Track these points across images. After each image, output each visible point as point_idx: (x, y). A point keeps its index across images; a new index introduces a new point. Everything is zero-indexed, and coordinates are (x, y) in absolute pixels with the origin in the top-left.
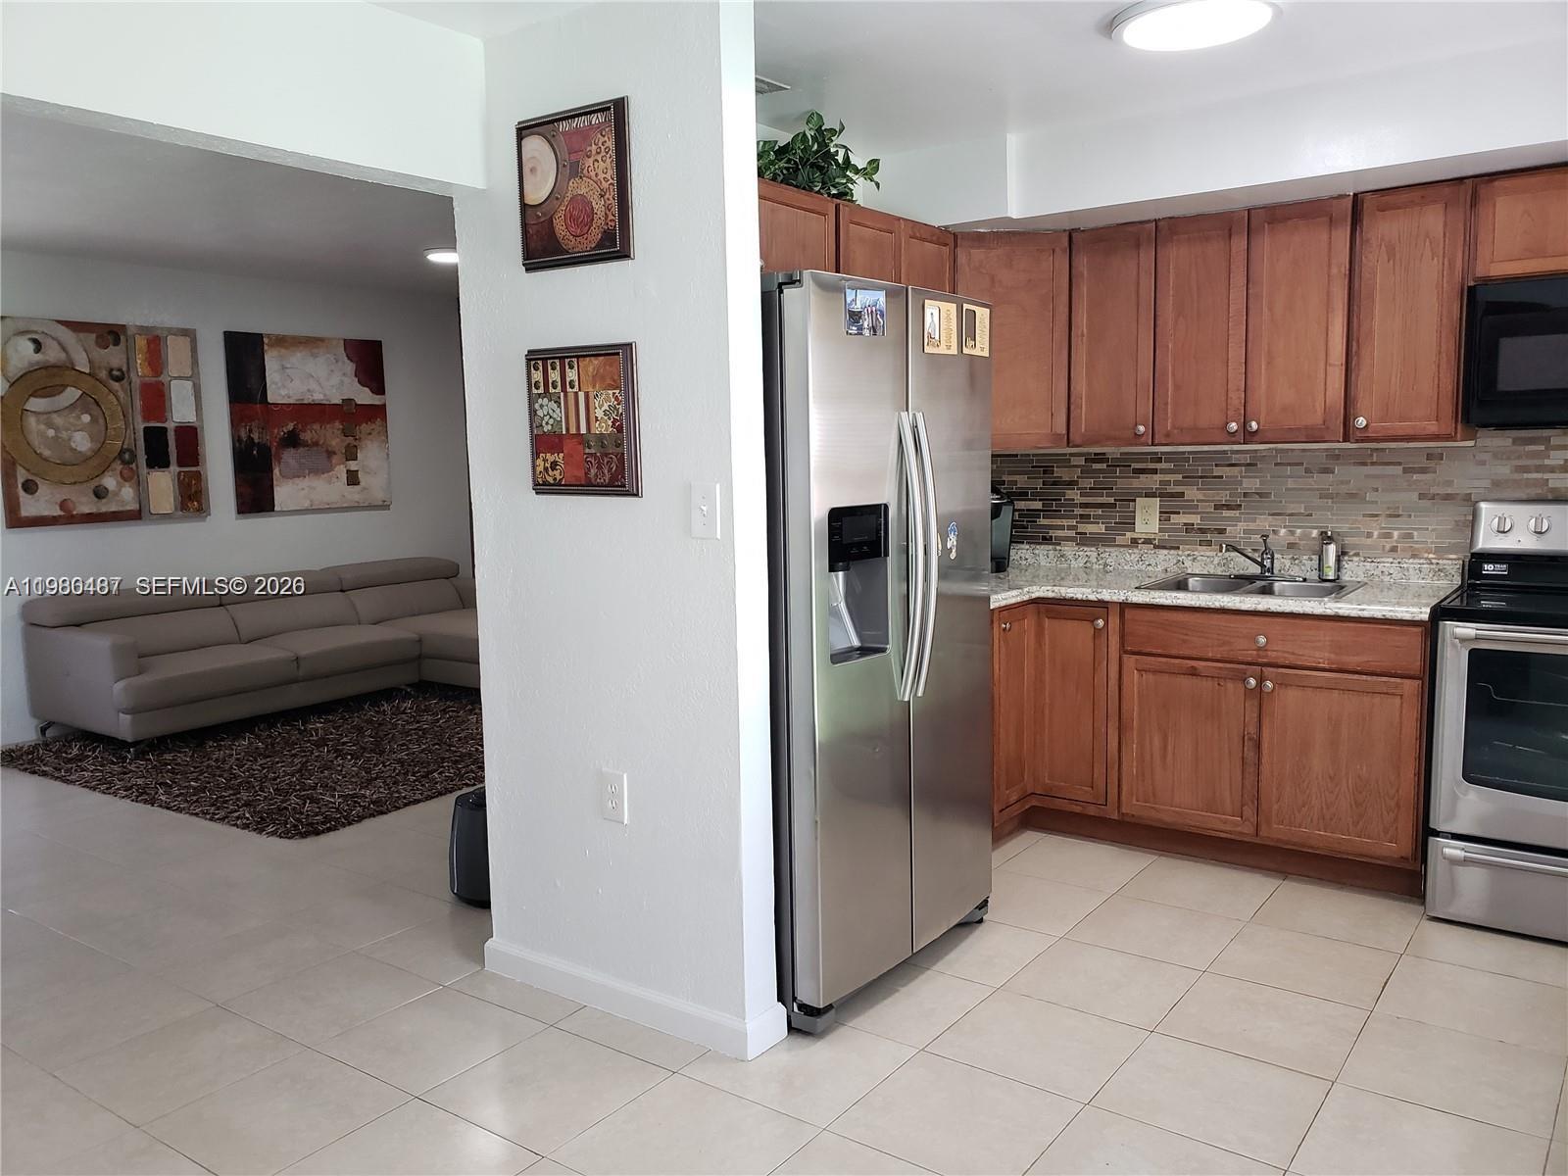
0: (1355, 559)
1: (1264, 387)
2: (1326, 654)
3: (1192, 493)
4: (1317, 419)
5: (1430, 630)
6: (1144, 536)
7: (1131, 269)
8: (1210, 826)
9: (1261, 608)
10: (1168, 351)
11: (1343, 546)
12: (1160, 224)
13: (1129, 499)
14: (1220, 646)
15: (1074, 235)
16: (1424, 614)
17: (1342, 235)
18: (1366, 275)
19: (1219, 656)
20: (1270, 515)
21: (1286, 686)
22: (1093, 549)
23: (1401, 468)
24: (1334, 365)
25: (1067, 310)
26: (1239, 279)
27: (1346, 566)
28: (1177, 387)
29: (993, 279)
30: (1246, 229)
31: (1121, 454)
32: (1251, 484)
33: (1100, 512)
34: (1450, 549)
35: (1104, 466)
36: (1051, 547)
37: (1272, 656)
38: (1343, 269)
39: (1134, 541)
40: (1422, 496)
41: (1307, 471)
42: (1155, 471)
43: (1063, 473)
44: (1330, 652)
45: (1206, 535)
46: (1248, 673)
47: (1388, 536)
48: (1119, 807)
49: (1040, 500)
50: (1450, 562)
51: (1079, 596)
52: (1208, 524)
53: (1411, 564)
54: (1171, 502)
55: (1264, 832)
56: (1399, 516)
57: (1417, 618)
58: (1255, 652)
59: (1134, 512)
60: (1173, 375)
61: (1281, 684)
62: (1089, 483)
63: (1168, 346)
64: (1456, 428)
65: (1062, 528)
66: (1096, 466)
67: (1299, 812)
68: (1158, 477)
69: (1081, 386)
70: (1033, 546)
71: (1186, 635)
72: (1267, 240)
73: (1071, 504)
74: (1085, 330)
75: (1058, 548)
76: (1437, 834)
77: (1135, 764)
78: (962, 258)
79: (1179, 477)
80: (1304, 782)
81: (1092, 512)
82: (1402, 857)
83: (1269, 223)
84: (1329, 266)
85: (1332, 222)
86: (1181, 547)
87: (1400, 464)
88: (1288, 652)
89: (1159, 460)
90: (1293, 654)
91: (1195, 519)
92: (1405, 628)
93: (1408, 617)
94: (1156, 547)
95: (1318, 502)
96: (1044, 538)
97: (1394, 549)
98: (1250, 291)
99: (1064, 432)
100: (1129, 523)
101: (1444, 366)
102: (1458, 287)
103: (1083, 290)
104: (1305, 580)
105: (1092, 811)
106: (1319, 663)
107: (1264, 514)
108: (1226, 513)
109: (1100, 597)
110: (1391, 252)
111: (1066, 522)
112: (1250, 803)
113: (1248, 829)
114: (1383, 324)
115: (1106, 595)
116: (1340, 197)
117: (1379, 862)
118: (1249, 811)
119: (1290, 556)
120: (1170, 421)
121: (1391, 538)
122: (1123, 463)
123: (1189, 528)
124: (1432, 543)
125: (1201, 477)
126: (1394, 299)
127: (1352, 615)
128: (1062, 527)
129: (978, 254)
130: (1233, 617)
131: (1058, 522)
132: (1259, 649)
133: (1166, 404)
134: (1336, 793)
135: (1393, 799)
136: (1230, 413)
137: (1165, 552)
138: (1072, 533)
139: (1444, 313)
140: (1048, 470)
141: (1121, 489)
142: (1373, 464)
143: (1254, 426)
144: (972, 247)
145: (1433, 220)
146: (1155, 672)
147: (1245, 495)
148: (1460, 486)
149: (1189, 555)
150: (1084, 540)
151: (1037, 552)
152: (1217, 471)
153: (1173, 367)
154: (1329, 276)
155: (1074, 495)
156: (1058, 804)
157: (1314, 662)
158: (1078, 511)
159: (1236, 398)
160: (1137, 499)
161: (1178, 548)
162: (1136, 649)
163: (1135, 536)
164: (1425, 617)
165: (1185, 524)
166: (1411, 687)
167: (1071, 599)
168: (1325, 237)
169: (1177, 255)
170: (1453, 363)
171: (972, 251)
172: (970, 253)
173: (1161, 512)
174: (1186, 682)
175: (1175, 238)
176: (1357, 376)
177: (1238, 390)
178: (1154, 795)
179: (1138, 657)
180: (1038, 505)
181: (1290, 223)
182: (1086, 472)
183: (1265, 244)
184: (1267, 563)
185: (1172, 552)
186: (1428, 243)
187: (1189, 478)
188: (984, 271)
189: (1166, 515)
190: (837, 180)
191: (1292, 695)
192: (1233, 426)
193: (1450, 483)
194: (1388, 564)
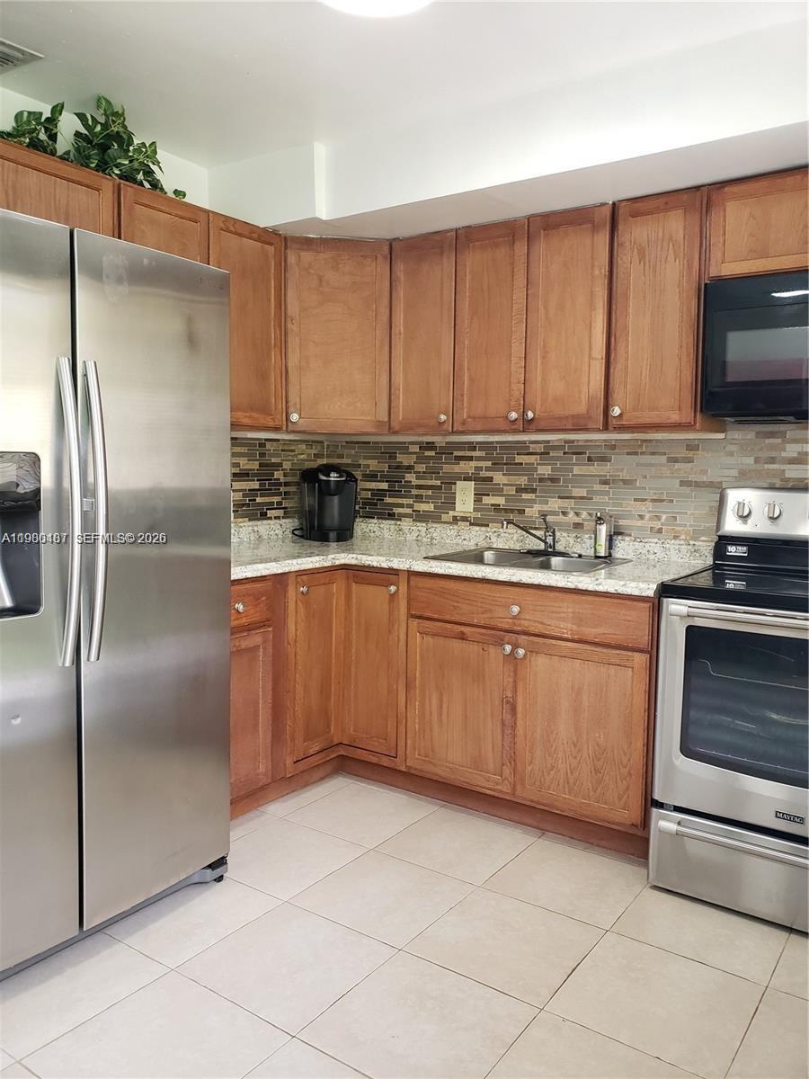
0: (627, 538)
1: (539, 379)
2: (569, 625)
3: (499, 478)
4: (581, 408)
5: (655, 606)
6: (462, 514)
7: (439, 272)
8: (475, 783)
9: (514, 579)
10: (464, 348)
11: (616, 527)
12: (459, 232)
13: (450, 481)
14: (482, 613)
15: (393, 243)
16: (649, 590)
17: (603, 239)
18: (621, 275)
19: (482, 623)
20: (559, 497)
21: (537, 653)
22: (424, 524)
23: (665, 457)
24: (596, 359)
25: (388, 311)
26: (520, 280)
27: (619, 545)
28: (472, 380)
29: (320, 279)
30: (526, 235)
31: (447, 443)
32: (545, 470)
33: (430, 493)
34: (703, 533)
35: (433, 453)
36: (393, 522)
37: (523, 624)
38: (603, 271)
39: (456, 520)
40: (683, 483)
41: (590, 459)
42: (470, 459)
43: (403, 459)
44: (573, 624)
45: (510, 515)
46: (506, 640)
47: (659, 518)
48: (406, 760)
49: (387, 481)
50: (704, 544)
51: (375, 564)
52: (512, 506)
53: (672, 545)
54: (484, 486)
55: (519, 791)
56: (662, 501)
57: (644, 594)
58: (511, 621)
59: (455, 493)
60: (468, 369)
61: (531, 651)
62: (421, 468)
63: (464, 343)
64: (695, 417)
65: (402, 506)
66: (428, 453)
67: (549, 774)
68: (473, 464)
69: (399, 379)
70: (380, 521)
71: (458, 602)
72: (543, 245)
73: (408, 485)
74: (402, 330)
75: (399, 523)
76: (661, 805)
77: (417, 721)
78: (292, 259)
79: (489, 464)
80: (552, 746)
81: (423, 492)
82: (633, 824)
83: (544, 230)
84: (593, 266)
85: (595, 229)
86: (490, 525)
87: (665, 454)
88: (536, 621)
89: (474, 449)
90: (542, 623)
91: (501, 501)
92: (635, 603)
93: (636, 593)
94: (471, 524)
95: (597, 487)
96: (389, 515)
97: (660, 531)
98: (529, 292)
99: (386, 419)
100: (451, 503)
101: (684, 358)
102: (695, 285)
103: (400, 293)
104: (580, 556)
105: (385, 762)
106: (564, 633)
107: (554, 497)
108: (525, 496)
109: (391, 565)
110: (642, 256)
111: (405, 501)
112: (508, 764)
113: (506, 788)
114: (636, 320)
115: (396, 563)
116: (603, 205)
117: (616, 827)
118: (507, 771)
119: (574, 535)
120: (465, 410)
121: (659, 520)
122: (447, 451)
123: (496, 507)
124: (690, 526)
125: (506, 464)
126: (644, 297)
127: (589, 589)
128: (403, 504)
129: (307, 256)
130: (494, 587)
131: (400, 501)
132: (514, 618)
133: (462, 395)
134: (578, 758)
135: (625, 767)
136: (513, 403)
137: (478, 528)
138: (409, 511)
139: (685, 308)
140: (392, 456)
141: (446, 473)
142: (642, 453)
143: (530, 415)
144: (303, 250)
145: (676, 224)
146: (434, 635)
147: (541, 480)
148: (712, 475)
149: (495, 532)
150: (420, 517)
151: (382, 526)
152: (518, 459)
153: (469, 361)
154: (593, 277)
155: (411, 477)
156: (360, 754)
157: (559, 632)
158: (415, 492)
159: (517, 389)
160: (458, 482)
161: (488, 525)
162: (419, 613)
163: (456, 514)
164: (651, 593)
165: (492, 505)
166: (640, 659)
167: (369, 567)
168: (588, 241)
169: (473, 260)
170: (692, 356)
171: (302, 254)
172: (299, 256)
173: (475, 494)
174: (457, 645)
175: (471, 245)
176: (615, 368)
177: (519, 382)
178: (433, 750)
179: (420, 621)
180: (385, 486)
181: (562, 229)
182: (421, 459)
183: (541, 247)
184: (550, 540)
185: (483, 528)
186: (671, 245)
187: (497, 465)
188: (312, 272)
189: (479, 496)
190: (119, 161)
191: (541, 662)
192: (514, 415)
193: (704, 472)
194: (653, 545)
